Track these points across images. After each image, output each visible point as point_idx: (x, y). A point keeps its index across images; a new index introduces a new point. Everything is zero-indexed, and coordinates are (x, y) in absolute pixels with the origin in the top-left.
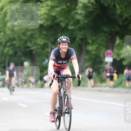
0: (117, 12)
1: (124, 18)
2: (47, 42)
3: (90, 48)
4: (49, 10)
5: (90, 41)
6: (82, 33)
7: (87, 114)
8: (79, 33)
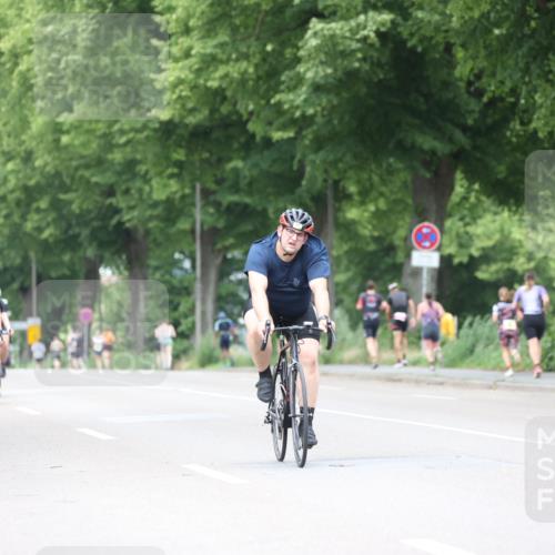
0: (457, 73)
1: (485, 99)
2: (187, 191)
3: (352, 213)
4: (198, 72)
5: (353, 189)
6: (320, 157)
8: (312, 157)
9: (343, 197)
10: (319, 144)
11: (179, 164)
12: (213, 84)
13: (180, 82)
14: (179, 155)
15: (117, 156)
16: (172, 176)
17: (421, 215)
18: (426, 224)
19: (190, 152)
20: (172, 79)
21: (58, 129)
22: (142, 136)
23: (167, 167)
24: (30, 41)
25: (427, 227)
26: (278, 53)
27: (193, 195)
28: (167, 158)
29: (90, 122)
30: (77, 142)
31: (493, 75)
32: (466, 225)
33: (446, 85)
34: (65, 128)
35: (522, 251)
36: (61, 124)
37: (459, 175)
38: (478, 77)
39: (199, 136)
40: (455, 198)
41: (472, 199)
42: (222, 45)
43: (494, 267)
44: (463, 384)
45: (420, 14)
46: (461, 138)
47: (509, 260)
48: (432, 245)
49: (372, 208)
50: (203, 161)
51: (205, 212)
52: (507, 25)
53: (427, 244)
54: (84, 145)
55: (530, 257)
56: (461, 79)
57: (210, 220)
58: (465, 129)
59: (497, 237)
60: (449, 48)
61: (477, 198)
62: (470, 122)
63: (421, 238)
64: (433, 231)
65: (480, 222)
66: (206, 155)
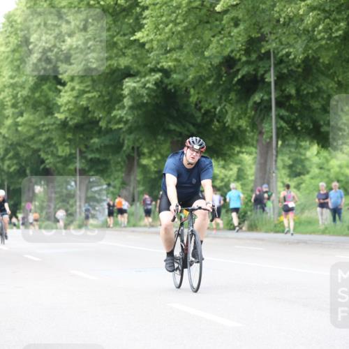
0: (191, 100)
1: (203, 111)
2: (73, 151)
3: (145, 161)
4: (77, 97)
5: (146, 150)
6: (132, 137)
7: (140, 271)
8: (128, 137)
9: (140, 154)
10: (130, 131)
11: (70, 140)
12: (83, 102)
13: (69, 102)
14: (69, 136)
15: (43, 137)
16: (66, 145)
19: (74, 135)
20: (65, 101)
21: (16, 124)
22: (54, 127)
23: (65, 141)
24: (5, 86)
26: (114, 91)
27: (75, 153)
28: (64, 137)
29: (31, 121)
30: (25, 130)
31: (206, 101)
33: (186, 105)
34: (20, 123)
35: (219, 177)
36: (18, 122)
38: (200, 102)
39: (78, 127)
42: (87, 86)
45: (175, 76)
49: (154, 159)
50: (80, 138)
51: (81, 162)
52: (213, 79)
54: (28, 131)
55: (222, 180)
56: (192, 102)
57: (83, 166)
60: (187, 89)
66: (81, 136)
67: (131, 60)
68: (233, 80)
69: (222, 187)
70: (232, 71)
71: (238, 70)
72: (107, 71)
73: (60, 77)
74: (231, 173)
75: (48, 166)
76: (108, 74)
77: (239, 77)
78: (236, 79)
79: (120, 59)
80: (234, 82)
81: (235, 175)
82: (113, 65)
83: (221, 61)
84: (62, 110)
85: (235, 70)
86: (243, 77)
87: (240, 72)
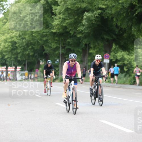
3: (91, 51)
4: (61, 22)
10: (85, 37)
12: (64, 25)
13: (58, 24)
15: (44, 39)
17: (106, 52)
18: (107, 54)
20: (56, 24)
21: (32, 33)
23: (55, 41)
25: (107, 55)
26: (78, 18)
27: (59, 48)
28: (54, 39)
32: (115, 54)
35: (126, 59)
36: (33, 31)
37: (114, 44)
39: (60, 35)
40: (113, 49)
41: (117, 49)
42: (66, 17)
43: (120, 63)
44: (113, 87)
46: (114, 37)
47: (124, 61)
48: (108, 58)
49: (96, 50)
50: (62, 40)
51: (62, 50)
53: (107, 58)
55: (128, 61)
56: (115, 25)
57: (63, 52)
58: (115, 35)
59: (121, 57)
60: (112, 18)
61: (118, 49)
62: (117, 33)
63: (106, 57)
64: (108, 55)
65: (118, 53)
66: (63, 38)
67: (87, 5)
68: (133, 15)
69: (127, 64)
70: (133, 10)
71: (136, 10)
72: (75, 9)
73: (53, 11)
74: (132, 57)
75: (46, 52)
76: (75, 10)
77: (137, 13)
78: (135, 14)
79: (82, 4)
80: (134, 16)
81: (134, 58)
82: (79, 7)
83: (129, 6)
84: (54, 28)
85: (134, 10)
86: (138, 13)
87: (137, 11)
